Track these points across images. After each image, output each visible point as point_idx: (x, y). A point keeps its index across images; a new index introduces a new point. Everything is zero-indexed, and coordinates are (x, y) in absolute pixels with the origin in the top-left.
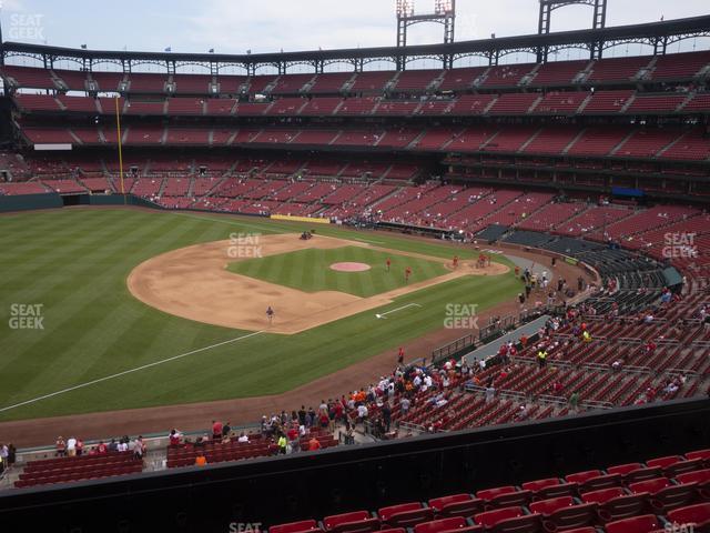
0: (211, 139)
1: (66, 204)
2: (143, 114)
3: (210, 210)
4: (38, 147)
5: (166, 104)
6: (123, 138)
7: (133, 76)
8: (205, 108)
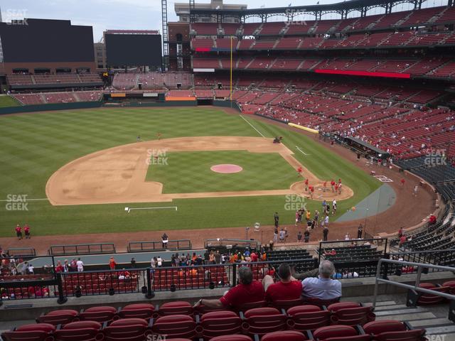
0: (300, 66)
1: (199, 105)
2: (259, 50)
3: (265, 116)
4: (195, 70)
5: (277, 42)
6: (234, 65)
7: (266, 25)
8: (300, 44)
